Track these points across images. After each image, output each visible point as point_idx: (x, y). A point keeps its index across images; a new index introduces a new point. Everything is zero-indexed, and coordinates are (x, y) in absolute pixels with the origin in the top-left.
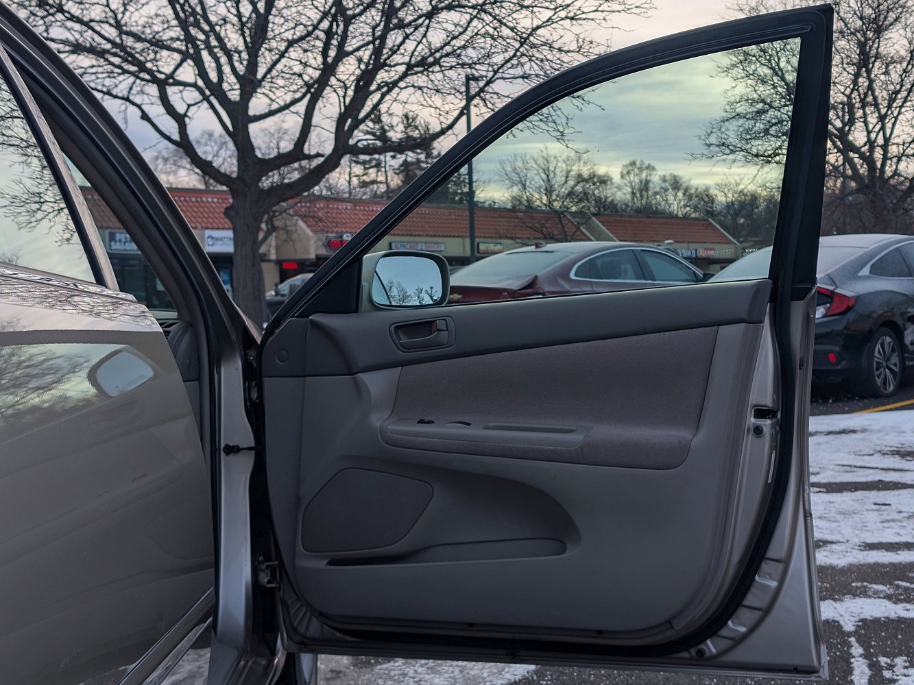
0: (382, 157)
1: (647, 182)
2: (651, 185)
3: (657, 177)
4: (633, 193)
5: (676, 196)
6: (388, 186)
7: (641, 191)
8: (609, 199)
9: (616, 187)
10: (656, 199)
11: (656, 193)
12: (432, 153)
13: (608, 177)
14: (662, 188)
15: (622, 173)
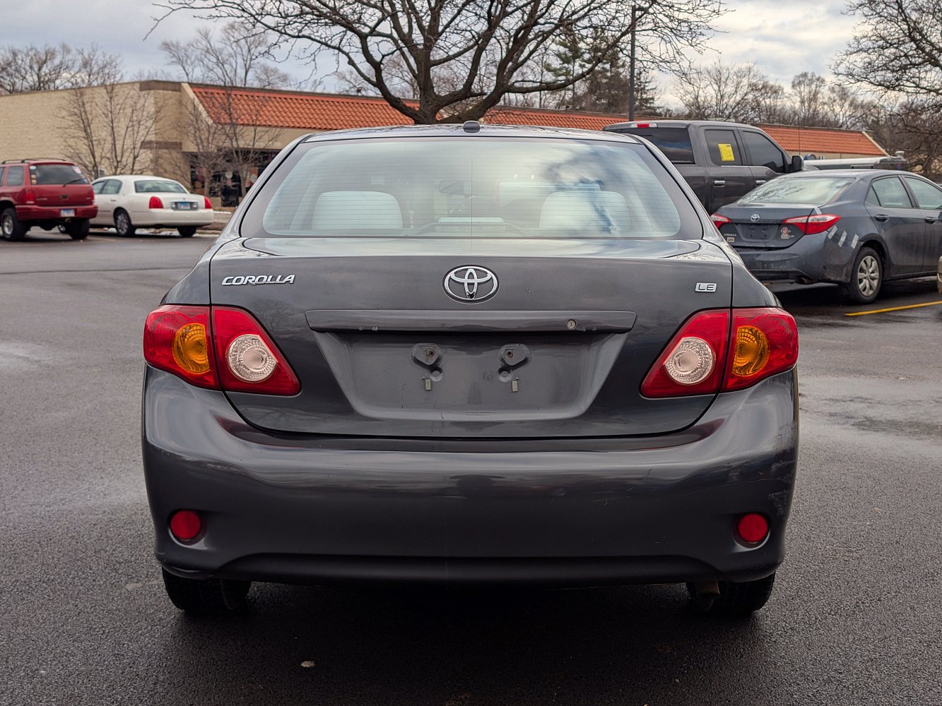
0: (571, 66)
1: (816, 94)
2: (819, 95)
3: (827, 87)
4: (802, 102)
5: (842, 106)
6: (574, 93)
7: (810, 100)
8: (778, 108)
9: (786, 97)
10: (823, 108)
11: (825, 104)
12: (618, 63)
13: (779, 87)
14: (830, 98)
15: (793, 82)
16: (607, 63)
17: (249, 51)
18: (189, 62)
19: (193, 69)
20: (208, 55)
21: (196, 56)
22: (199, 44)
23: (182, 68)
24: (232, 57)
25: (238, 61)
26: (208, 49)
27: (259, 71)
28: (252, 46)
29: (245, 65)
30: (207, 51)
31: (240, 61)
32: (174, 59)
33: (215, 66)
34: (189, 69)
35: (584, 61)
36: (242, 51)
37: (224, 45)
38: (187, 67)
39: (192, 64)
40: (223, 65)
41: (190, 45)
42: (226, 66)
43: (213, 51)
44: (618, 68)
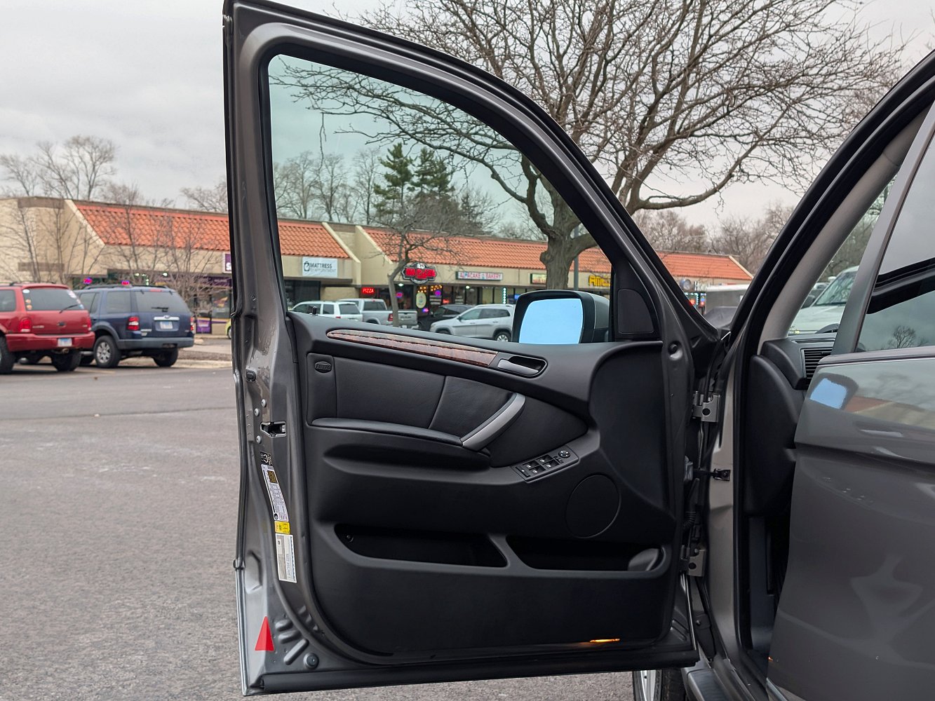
0: (400, 189)
12: (447, 187)
16: (436, 186)
17: (94, 168)
18: (30, 178)
19: (34, 186)
20: (49, 171)
21: (37, 173)
22: (40, 159)
23: (21, 185)
24: (74, 173)
25: (80, 178)
26: (49, 163)
27: (105, 189)
28: (98, 163)
29: (90, 182)
30: (49, 167)
31: (83, 178)
32: (13, 175)
33: (56, 184)
34: (29, 187)
35: (413, 183)
36: (86, 167)
37: (66, 161)
38: (27, 184)
39: (33, 181)
40: (65, 184)
41: (31, 159)
42: (69, 184)
43: (54, 166)
44: (446, 191)
